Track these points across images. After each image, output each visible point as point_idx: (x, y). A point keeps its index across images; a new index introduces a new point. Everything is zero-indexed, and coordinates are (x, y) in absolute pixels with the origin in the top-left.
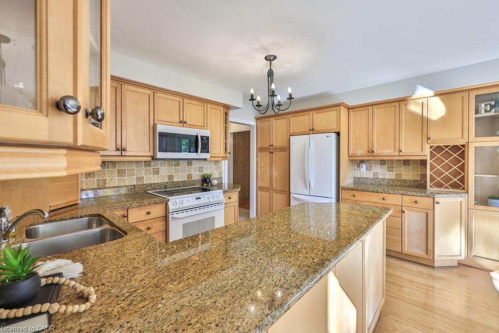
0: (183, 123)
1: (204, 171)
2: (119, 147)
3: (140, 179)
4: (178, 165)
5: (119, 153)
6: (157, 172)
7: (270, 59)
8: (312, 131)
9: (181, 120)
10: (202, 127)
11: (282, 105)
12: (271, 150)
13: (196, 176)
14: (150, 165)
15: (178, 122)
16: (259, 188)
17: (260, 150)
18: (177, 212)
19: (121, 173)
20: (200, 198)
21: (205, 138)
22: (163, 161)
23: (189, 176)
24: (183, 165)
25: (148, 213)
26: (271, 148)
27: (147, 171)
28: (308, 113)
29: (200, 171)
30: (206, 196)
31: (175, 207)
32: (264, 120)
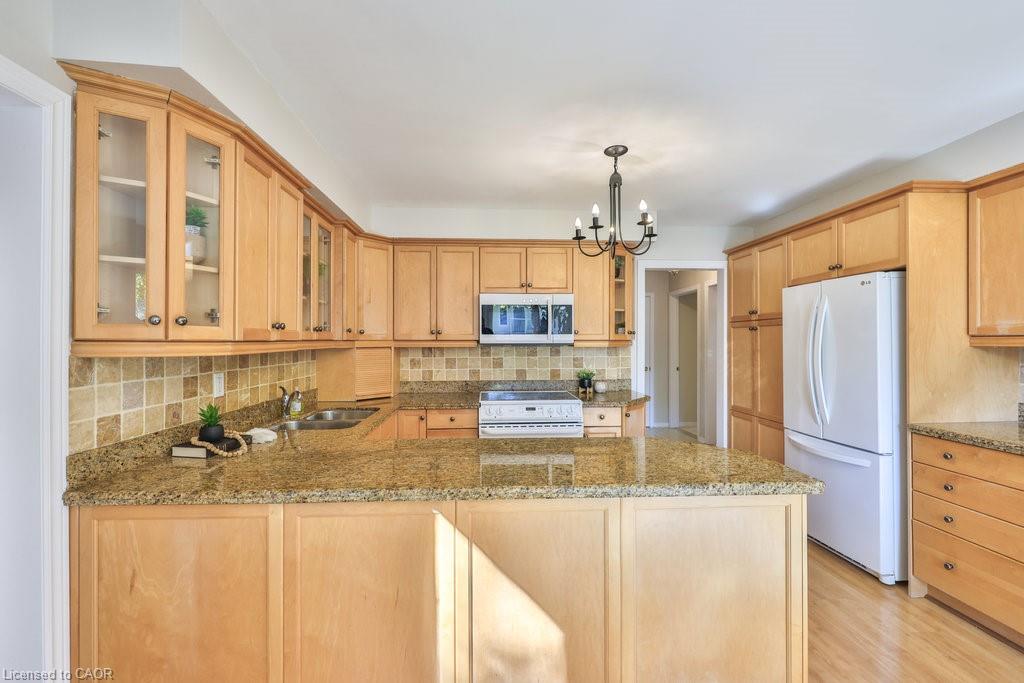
0: (526, 286)
1: (585, 366)
2: (434, 329)
3: (475, 373)
4: (534, 354)
5: (433, 337)
6: (499, 364)
7: (616, 152)
8: (836, 269)
9: (524, 281)
10: (564, 290)
11: (655, 235)
12: (755, 324)
13: (568, 373)
14: (488, 354)
15: (518, 285)
16: (734, 411)
17: (734, 322)
18: (492, 425)
19: (450, 363)
20: (534, 409)
21: (563, 308)
22: (508, 348)
23: (555, 373)
24: (544, 355)
25: (452, 420)
26: (754, 317)
27: (484, 361)
28: (826, 225)
29: (575, 366)
30: (546, 408)
31: (487, 417)
32: (741, 254)
